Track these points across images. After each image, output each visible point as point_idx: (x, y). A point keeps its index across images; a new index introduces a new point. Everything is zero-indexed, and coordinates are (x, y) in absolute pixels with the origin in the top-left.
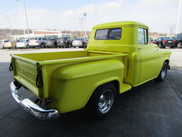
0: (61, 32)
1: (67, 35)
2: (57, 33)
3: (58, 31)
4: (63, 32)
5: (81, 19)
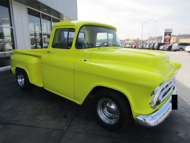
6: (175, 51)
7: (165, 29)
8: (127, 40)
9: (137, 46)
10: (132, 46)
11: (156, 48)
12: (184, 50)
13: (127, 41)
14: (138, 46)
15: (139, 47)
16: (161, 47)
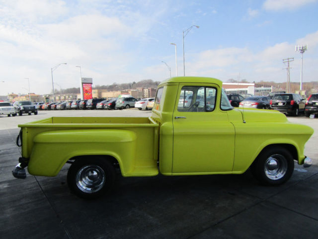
0: (254, 84)
1: (265, 90)
2: (247, 87)
3: (249, 83)
4: (257, 85)
5: (287, 61)
6: (120, 108)
7: (82, 78)
8: (11, 95)
9: (52, 106)
10: (41, 107)
11: (91, 107)
12: (134, 107)
13: (14, 98)
14: (56, 106)
15: (59, 107)
16: (99, 105)
